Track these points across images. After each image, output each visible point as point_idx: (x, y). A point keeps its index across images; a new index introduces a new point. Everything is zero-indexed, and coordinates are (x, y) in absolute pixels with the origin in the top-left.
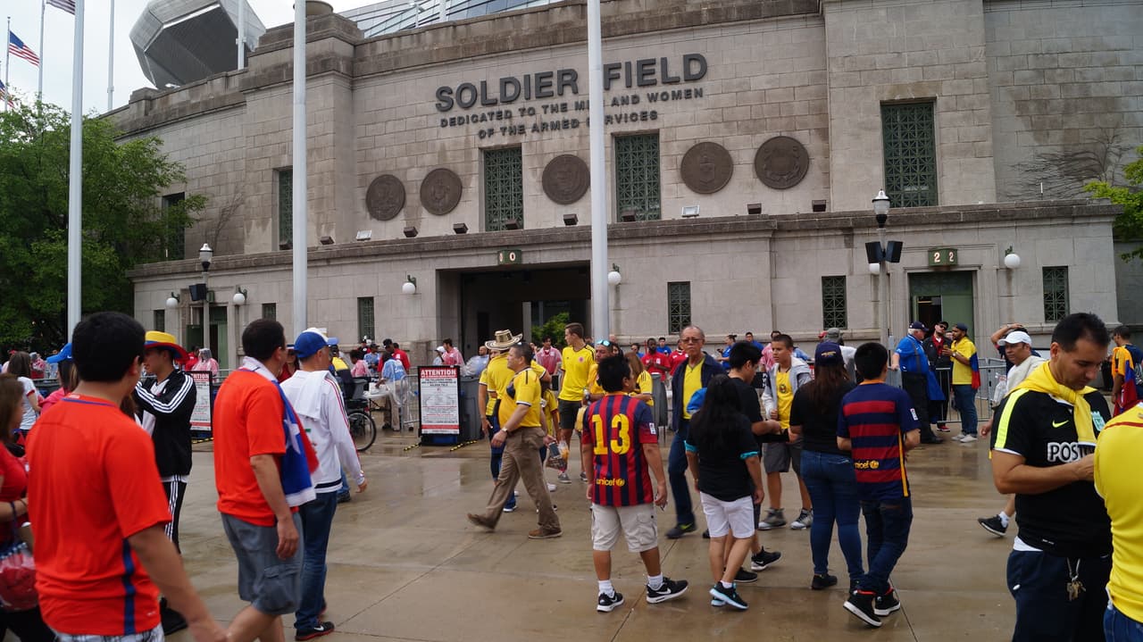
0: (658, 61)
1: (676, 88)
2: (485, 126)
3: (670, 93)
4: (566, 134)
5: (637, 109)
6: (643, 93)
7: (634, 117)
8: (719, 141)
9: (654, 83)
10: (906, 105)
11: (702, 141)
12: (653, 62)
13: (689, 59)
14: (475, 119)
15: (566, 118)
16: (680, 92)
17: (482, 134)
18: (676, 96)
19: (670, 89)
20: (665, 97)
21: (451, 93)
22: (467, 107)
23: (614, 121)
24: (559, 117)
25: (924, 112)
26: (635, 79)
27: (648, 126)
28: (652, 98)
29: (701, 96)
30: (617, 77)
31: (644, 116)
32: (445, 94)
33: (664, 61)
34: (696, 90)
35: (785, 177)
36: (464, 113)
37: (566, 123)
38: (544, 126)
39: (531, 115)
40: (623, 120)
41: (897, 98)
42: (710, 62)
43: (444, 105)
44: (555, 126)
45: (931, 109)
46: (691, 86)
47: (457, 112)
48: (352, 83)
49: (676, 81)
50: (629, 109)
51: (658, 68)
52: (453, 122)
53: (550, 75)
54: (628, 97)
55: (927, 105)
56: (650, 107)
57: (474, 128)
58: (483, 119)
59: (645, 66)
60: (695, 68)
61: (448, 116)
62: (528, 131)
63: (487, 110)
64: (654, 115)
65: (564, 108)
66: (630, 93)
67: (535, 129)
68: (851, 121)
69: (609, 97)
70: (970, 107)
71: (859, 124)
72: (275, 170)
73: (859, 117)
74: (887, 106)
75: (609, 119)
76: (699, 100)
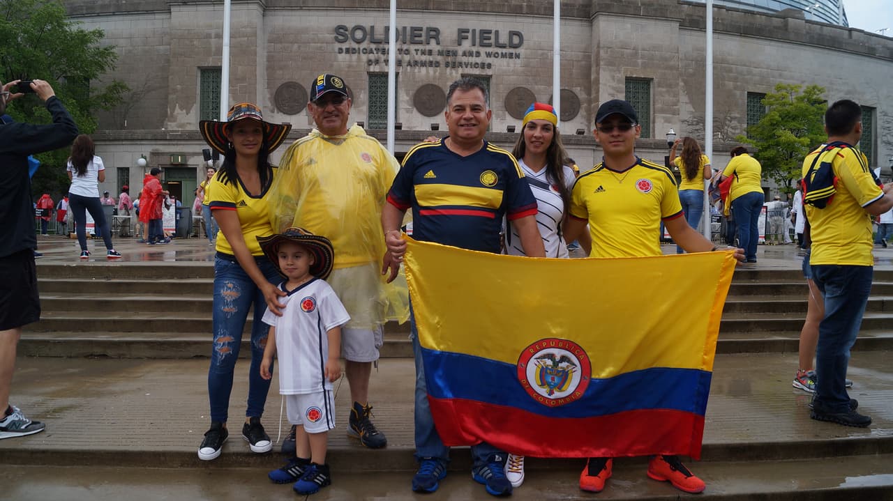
0: (493, 32)
1: (504, 51)
2: (372, 57)
3: (500, 53)
4: (431, 70)
5: (479, 60)
6: (483, 50)
7: (476, 65)
8: (529, 87)
9: (489, 45)
10: (637, 80)
11: (518, 86)
12: (490, 32)
13: (512, 34)
14: (365, 51)
15: (431, 59)
16: (506, 53)
17: (370, 62)
18: (504, 56)
19: (500, 51)
20: (496, 55)
21: (346, 30)
22: (359, 42)
23: (464, 66)
24: (425, 58)
25: (646, 86)
26: (478, 40)
27: (488, 72)
28: (488, 55)
29: (519, 58)
30: (466, 38)
31: (483, 66)
32: (342, 31)
33: (497, 32)
34: (516, 54)
35: (567, 114)
36: (355, 46)
37: (431, 64)
38: (416, 63)
39: (407, 54)
40: (469, 66)
41: (634, 76)
42: (525, 38)
43: (341, 38)
44: (423, 64)
45: (649, 85)
46: (512, 51)
47: (350, 44)
48: (264, 10)
49: (503, 46)
50: (473, 60)
51: (493, 36)
52: (348, 51)
53: (421, 29)
54: (473, 52)
55: (648, 82)
56: (489, 60)
57: (364, 57)
58: (371, 52)
59: (485, 34)
60: (516, 40)
61: (344, 46)
62: (404, 64)
63: (373, 46)
64: (489, 66)
65: (430, 52)
66: (474, 49)
67: (409, 64)
68: (609, 86)
69: (460, 50)
70: (670, 86)
71: (614, 88)
72: (199, 67)
73: (614, 84)
74: (629, 80)
75: (460, 64)
76: (518, 61)
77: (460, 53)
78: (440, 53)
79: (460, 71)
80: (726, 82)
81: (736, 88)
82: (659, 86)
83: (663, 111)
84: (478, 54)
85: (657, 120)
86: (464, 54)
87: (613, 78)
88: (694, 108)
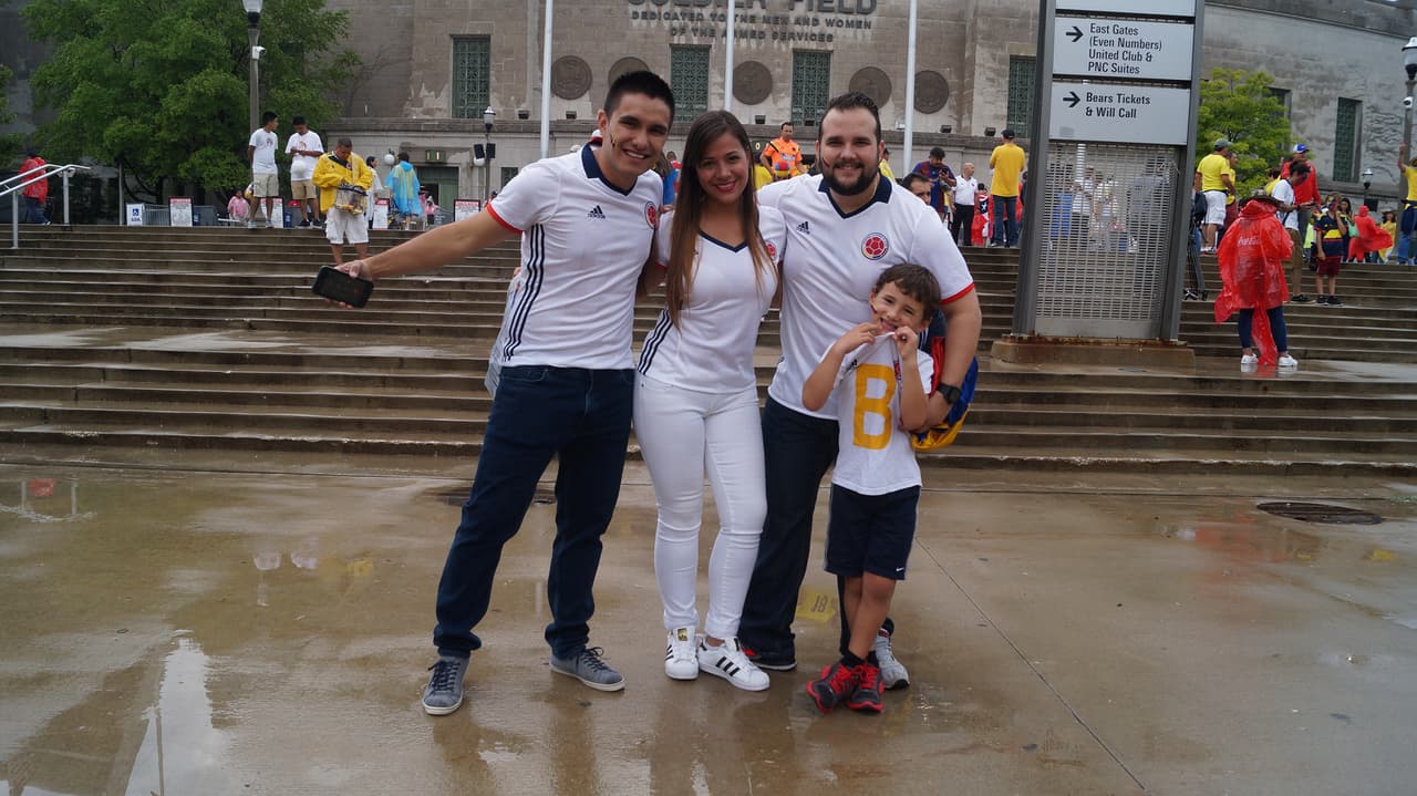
1: (851, 18)
2: (676, 24)
3: (844, 21)
4: (753, 43)
5: (816, 30)
6: (823, 17)
7: (813, 37)
8: (882, 67)
9: (831, 10)
11: (868, 66)
14: (668, 16)
15: (754, 28)
16: (852, 22)
17: (673, 31)
18: (849, 24)
19: (844, 17)
20: (839, 24)
22: (659, 4)
23: (797, 38)
24: (745, 27)
25: (1037, 68)
26: (816, 3)
27: (830, 47)
28: (829, 23)
29: (869, 28)
30: (801, 0)
31: (822, 37)
34: (865, 22)
36: (655, 9)
37: (753, 34)
40: (804, 38)
41: (1022, 54)
42: (878, 1)
44: (744, 35)
46: (861, 18)
47: (648, 7)
49: (849, 12)
50: (808, 29)
52: (645, 16)
54: (809, 19)
56: (830, 30)
57: (666, 24)
58: (676, 18)
60: (866, 3)
61: (641, 9)
63: (678, 10)
65: (753, 19)
66: (811, 15)
68: (989, 68)
69: (792, 16)
71: (993, 70)
72: (452, 36)
73: (995, 65)
74: (1014, 60)
75: (792, 36)
76: (868, 31)
77: (792, 20)
78: (766, 20)
79: (792, 44)
84: (816, 22)
86: (798, 22)
87: (994, 57)
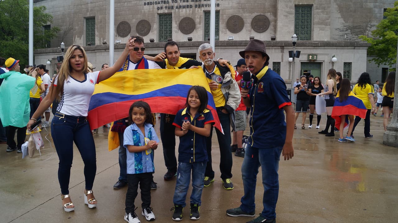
2: (159, 6)
4: (188, 10)
8: (240, 15)
10: (303, 6)
11: (234, 15)
14: (156, 3)
15: (188, 4)
24: (185, 4)
25: (309, 9)
27: (218, 8)
35: (261, 29)
36: (152, 1)
37: (188, 6)
38: (180, 7)
40: (207, 6)
41: (301, 4)
44: (184, 7)
45: (311, 8)
50: (209, 2)
52: (148, 4)
55: (310, 7)
56: (218, 2)
57: (156, 6)
58: (159, 3)
61: (147, 2)
62: (175, 8)
63: (160, 0)
64: (218, 5)
65: (188, 0)
67: (177, 7)
68: (285, 11)
70: (324, 8)
72: (86, 17)
73: (288, 10)
74: (297, 7)
75: (203, 5)
76: (234, 1)
78: (192, 0)
79: (203, 9)
80: (368, 4)
81: (375, 7)
82: (317, 9)
83: (319, 23)
85: (315, 29)
86: (205, 0)
87: (287, 6)
88: (344, 21)
